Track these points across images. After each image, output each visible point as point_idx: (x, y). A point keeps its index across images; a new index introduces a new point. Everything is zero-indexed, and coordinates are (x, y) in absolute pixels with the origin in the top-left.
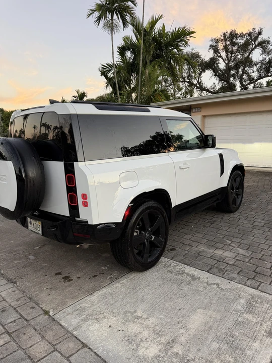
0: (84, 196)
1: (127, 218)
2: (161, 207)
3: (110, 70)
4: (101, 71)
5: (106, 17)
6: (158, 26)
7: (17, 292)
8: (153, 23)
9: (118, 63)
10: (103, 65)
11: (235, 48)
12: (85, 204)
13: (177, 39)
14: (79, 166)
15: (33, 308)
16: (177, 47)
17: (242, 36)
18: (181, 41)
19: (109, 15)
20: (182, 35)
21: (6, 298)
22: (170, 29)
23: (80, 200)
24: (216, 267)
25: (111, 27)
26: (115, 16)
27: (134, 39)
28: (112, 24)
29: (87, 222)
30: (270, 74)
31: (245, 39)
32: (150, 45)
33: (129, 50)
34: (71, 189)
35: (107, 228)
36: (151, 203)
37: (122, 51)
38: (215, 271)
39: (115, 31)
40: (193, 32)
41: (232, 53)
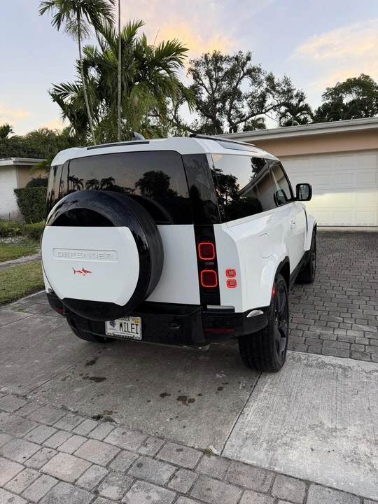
0: (231, 273)
3: (66, 94)
4: (52, 95)
5: (68, 16)
6: (138, 37)
7: (129, 433)
8: (131, 31)
9: (78, 84)
10: (56, 86)
11: (221, 74)
12: (232, 284)
13: (167, 56)
14: (223, 229)
15: (181, 450)
16: (165, 67)
17: (228, 59)
18: (171, 59)
19: (72, 13)
23: (223, 279)
25: (78, 31)
26: (83, 16)
27: (100, 51)
28: (79, 25)
29: (233, 310)
30: (263, 111)
31: (232, 64)
32: (130, 62)
33: (94, 66)
37: (84, 66)
38: (358, 355)
39: (83, 36)
40: (186, 50)
41: (217, 81)
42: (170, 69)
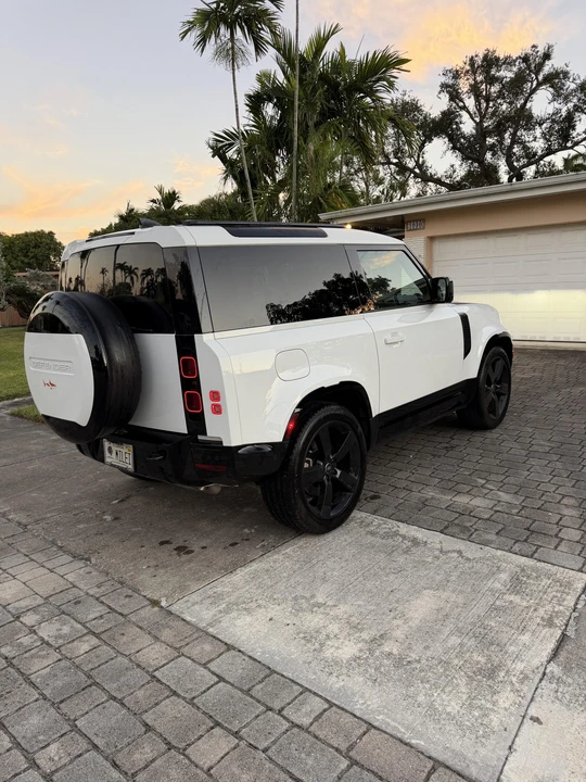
0: (215, 395)
1: (292, 435)
2: (352, 416)
3: (231, 145)
4: (212, 148)
5: (217, 36)
6: (331, 49)
7: (94, 573)
8: (320, 43)
9: (248, 128)
10: (216, 135)
11: (495, 89)
12: (217, 410)
13: (372, 77)
14: (205, 341)
15: (130, 596)
16: (371, 93)
17: (509, 62)
18: (379, 80)
19: (224, 31)
20: (382, 67)
21: (77, 584)
22: (355, 54)
23: (207, 403)
24: (458, 525)
25: (231, 55)
26: (239, 34)
27: (281, 78)
28: (233, 48)
29: (221, 442)
30: (569, 144)
31: (515, 69)
32: (314, 90)
33: (270, 100)
34: (190, 384)
35: (257, 453)
36: (334, 409)
37: (255, 103)
38: (456, 530)
39: (240, 63)
40: (405, 61)
41: (488, 100)
42: (379, 95)
